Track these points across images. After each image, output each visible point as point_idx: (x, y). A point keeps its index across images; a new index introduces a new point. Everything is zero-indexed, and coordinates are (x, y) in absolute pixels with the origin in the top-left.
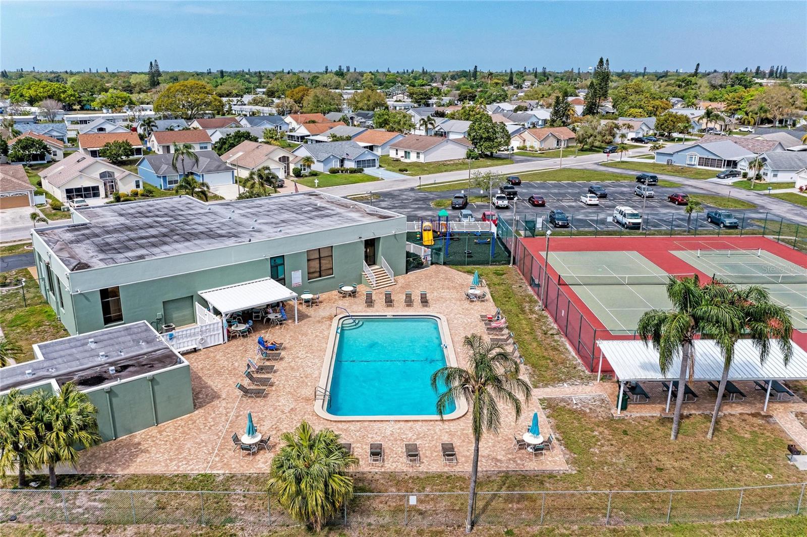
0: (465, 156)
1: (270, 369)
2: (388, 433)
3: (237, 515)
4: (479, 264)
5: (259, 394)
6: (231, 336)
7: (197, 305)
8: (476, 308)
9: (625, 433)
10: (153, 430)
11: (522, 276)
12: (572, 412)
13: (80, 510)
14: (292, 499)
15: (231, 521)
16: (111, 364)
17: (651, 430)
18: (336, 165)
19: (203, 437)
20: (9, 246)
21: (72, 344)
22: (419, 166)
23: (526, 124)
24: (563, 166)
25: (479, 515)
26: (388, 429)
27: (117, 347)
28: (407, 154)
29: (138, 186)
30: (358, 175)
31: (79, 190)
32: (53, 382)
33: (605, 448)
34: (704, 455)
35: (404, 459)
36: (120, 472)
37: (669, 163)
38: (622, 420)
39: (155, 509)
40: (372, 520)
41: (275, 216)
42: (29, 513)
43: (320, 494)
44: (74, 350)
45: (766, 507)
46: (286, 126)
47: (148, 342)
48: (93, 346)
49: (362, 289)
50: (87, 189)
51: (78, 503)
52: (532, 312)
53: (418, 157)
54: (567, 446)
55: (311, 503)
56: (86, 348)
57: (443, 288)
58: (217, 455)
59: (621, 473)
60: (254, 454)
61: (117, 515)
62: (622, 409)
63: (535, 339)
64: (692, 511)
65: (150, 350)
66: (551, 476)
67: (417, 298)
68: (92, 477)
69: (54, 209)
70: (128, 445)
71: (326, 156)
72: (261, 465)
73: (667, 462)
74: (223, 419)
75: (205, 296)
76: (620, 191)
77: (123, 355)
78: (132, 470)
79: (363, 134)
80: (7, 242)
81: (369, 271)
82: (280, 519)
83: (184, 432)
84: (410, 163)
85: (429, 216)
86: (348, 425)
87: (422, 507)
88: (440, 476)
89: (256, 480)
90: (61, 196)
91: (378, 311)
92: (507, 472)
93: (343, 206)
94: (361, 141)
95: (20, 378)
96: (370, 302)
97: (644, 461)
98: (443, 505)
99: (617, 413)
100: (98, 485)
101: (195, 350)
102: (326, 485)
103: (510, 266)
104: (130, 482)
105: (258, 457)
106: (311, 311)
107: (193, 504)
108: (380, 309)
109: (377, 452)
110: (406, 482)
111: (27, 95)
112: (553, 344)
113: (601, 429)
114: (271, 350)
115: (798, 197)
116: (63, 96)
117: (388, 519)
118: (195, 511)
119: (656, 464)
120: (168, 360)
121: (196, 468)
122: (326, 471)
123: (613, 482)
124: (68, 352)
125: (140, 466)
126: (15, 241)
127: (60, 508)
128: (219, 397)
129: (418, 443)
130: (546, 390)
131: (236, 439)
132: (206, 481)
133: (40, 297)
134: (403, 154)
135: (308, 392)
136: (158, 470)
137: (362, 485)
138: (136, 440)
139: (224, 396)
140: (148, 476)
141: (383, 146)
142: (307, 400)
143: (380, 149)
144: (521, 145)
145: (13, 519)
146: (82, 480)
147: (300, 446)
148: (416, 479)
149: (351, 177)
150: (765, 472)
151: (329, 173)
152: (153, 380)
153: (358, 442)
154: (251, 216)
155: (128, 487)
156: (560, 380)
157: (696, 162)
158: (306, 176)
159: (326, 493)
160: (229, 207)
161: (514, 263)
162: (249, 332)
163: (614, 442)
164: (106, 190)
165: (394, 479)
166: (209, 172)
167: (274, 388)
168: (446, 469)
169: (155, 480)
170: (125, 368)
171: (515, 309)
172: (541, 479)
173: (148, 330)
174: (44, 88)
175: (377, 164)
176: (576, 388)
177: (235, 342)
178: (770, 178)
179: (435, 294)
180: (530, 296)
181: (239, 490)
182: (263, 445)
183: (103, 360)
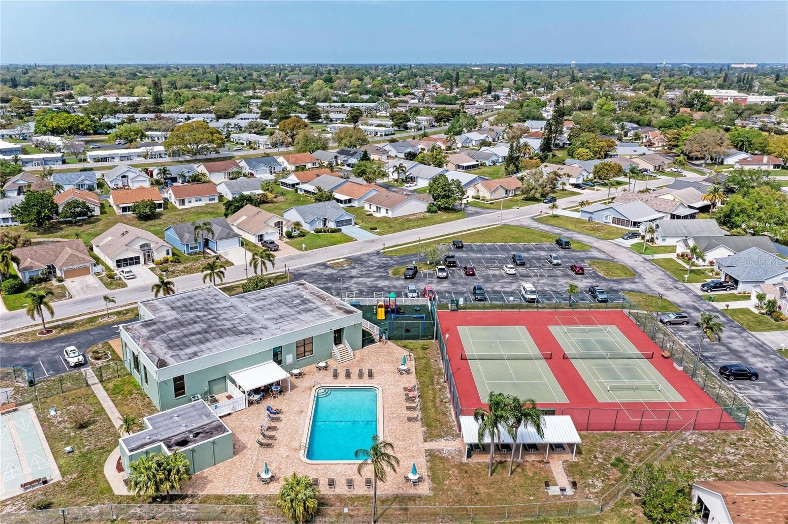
0: (426, 210)
1: (274, 429)
2: (339, 471)
3: (261, 516)
4: (413, 339)
5: (269, 445)
6: (251, 403)
7: (228, 382)
8: (403, 380)
9: (466, 472)
10: (213, 469)
11: (439, 351)
12: (441, 458)
13: (185, 514)
14: (289, 509)
15: (258, 519)
16: (190, 431)
17: (480, 470)
18: (319, 225)
19: (240, 473)
20: (89, 319)
21: (165, 418)
22: (387, 222)
23: (487, 163)
24: (503, 222)
25: (379, 518)
26: (339, 469)
27: (190, 419)
28: (378, 209)
29: (168, 254)
30: (337, 234)
31: (125, 260)
32: (162, 444)
33: (453, 481)
34: (503, 486)
35: (346, 487)
36: (200, 493)
37: (590, 220)
38: (466, 464)
39: (221, 513)
40: (327, 519)
41: (275, 311)
42: (160, 515)
43: (302, 508)
44: (167, 422)
45: (523, 515)
46: (279, 167)
47: (207, 416)
48: (177, 419)
49: (333, 364)
50: (131, 259)
51: (183, 510)
52: (438, 383)
53: (387, 213)
54: (432, 480)
55: (298, 512)
56: (173, 420)
57: (385, 362)
58: (249, 484)
59: (456, 495)
60: (268, 483)
61: (202, 515)
62: (468, 457)
63: (434, 405)
64: (485, 516)
65: (209, 422)
66: (420, 497)
67: (366, 372)
68: (186, 496)
69: (109, 278)
70: (202, 478)
71: (312, 218)
72: (272, 490)
73: (482, 490)
74: (250, 462)
75: (234, 377)
76: (537, 256)
77: (195, 426)
78: (206, 492)
79: (343, 186)
80: (85, 314)
81: (336, 350)
82: (282, 519)
83: (230, 470)
84: (380, 218)
85: (386, 286)
86: (317, 466)
87: (351, 513)
88: (363, 496)
89: (270, 498)
90: (112, 265)
91: (340, 383)
92: (397, 495)
93: (321, 298)
94: (342, 193)
95: (143, 441)
96: (336, 375)
97: (470, 488)
98: (362, 512)
99: (465, 459)
100: (190, 500)
101: (229, 414)
102: (304, 503)
103: (433, 341)
104: (206, 499)
105: (270, 485)
106: (297, 382)
107: (239, 510)
108: (342, 382)
109: (332, 483)
110: (345, 499)
111: (50, 126)
112: (445, 410)
113: (454, 470)
114: (275, 415)
115: (672, 264)
116: (81, 126)
117: (334, 519)
118: (241, 514)
119: (476, 490)
120: (220, 429)
121: (238, 491)
122: (304, 498)
123: (450, 500)
124: (164, 423)
125: (210, 490)
126: (90, 313)
127: (174, 513)
128: (246, 447)
129: (353, 477)
130: (431, 443)
131: (259, 476)
132: (243, 499)
133: (125, 369)
134: (375, 210)
135: (295, 444)
136: (219, 492)
137: (322, 502)
138: (205, 475)
139: (249, 447)
140: (215, 495)
141: (359, 199)
142: (296, 450)
143: (356, 202)
144: (475, 195)
145: (153, 518)
146: (183, 497)
147: (292, 484)
148: (350, 498)
149: (332, 237)
150: (531, 496)
151: (313, 232)
152: (214, 442)
153: (322, 476)
154: (259, 310)
155: (205, 502)
156: (441, 437)
157: (611, 221)
158: (296, 237)
159: (304, 507)
160: (244, 300)
161: (436, 339)
162: (261, 400)
163: (458, 478)
164: (145, 258)
165: (339, 497)
166: (221, 239)
167: (277, 441)
168: (366, 493)
169: (219, 498)
170: (197, 434)
171: (427, 381)
172: (413, 498)
173: (205, 407)
174: (64, 120)
175: (353, 223)
176: (447, 442)
177: (252, 407)
178: (659, 242)
179: (379, 367)
180: (440, 369)
181: (261, 503)
182: (272, 478)
183: (183, 429)
